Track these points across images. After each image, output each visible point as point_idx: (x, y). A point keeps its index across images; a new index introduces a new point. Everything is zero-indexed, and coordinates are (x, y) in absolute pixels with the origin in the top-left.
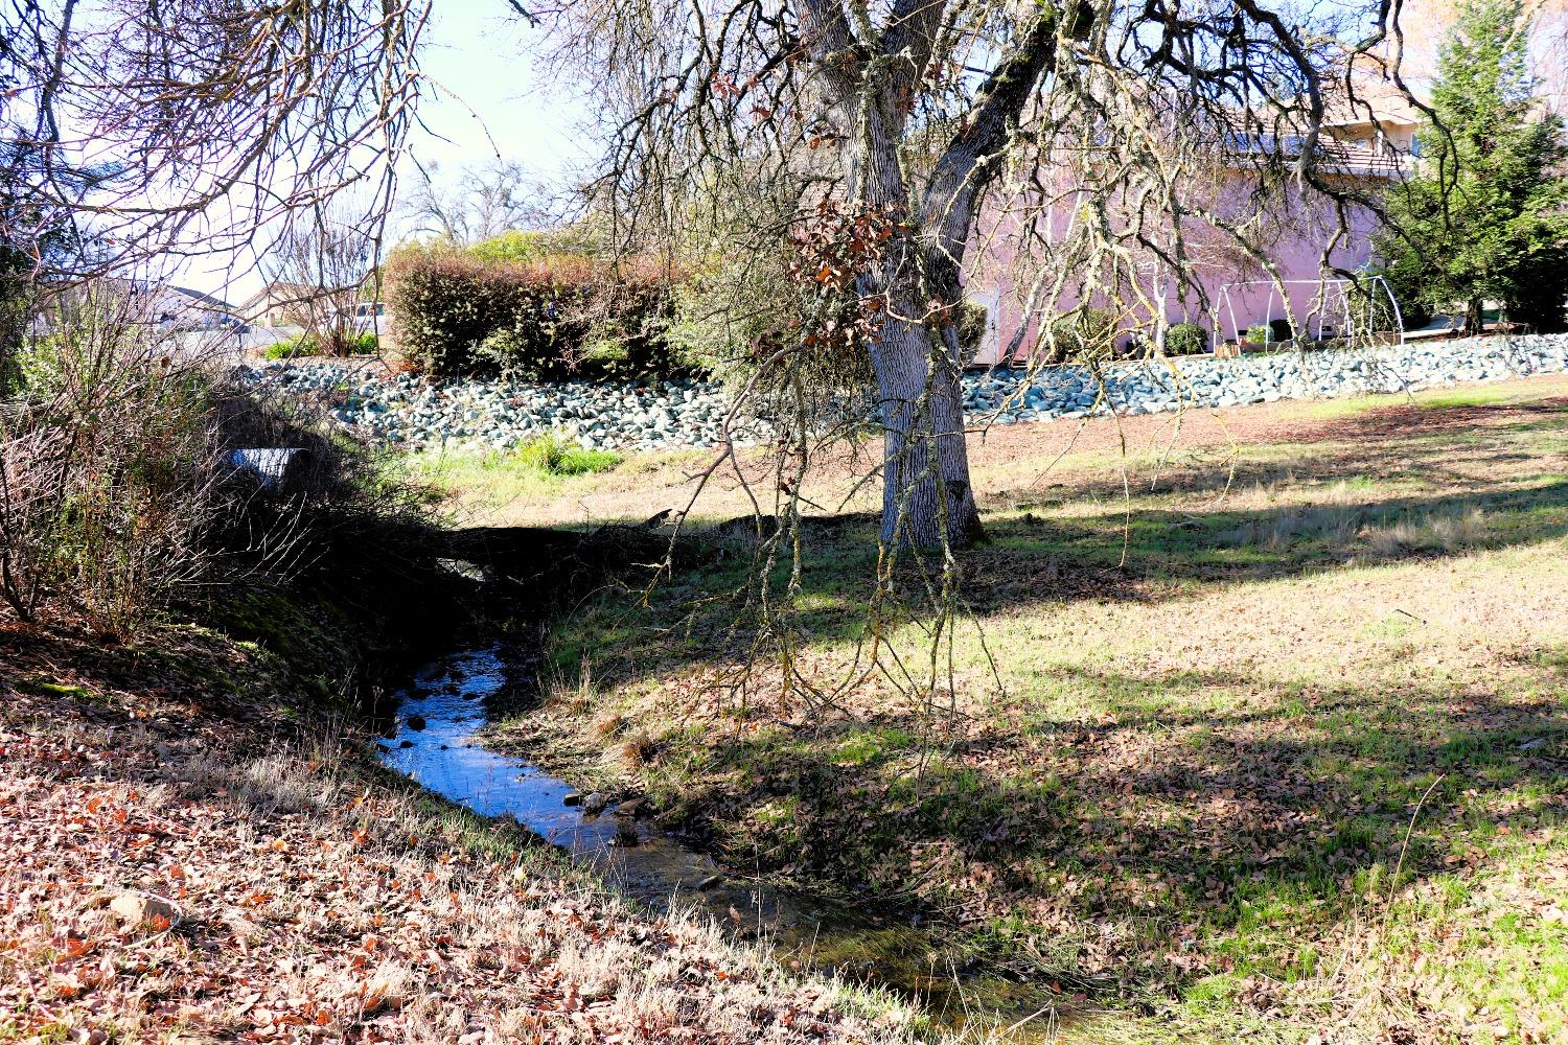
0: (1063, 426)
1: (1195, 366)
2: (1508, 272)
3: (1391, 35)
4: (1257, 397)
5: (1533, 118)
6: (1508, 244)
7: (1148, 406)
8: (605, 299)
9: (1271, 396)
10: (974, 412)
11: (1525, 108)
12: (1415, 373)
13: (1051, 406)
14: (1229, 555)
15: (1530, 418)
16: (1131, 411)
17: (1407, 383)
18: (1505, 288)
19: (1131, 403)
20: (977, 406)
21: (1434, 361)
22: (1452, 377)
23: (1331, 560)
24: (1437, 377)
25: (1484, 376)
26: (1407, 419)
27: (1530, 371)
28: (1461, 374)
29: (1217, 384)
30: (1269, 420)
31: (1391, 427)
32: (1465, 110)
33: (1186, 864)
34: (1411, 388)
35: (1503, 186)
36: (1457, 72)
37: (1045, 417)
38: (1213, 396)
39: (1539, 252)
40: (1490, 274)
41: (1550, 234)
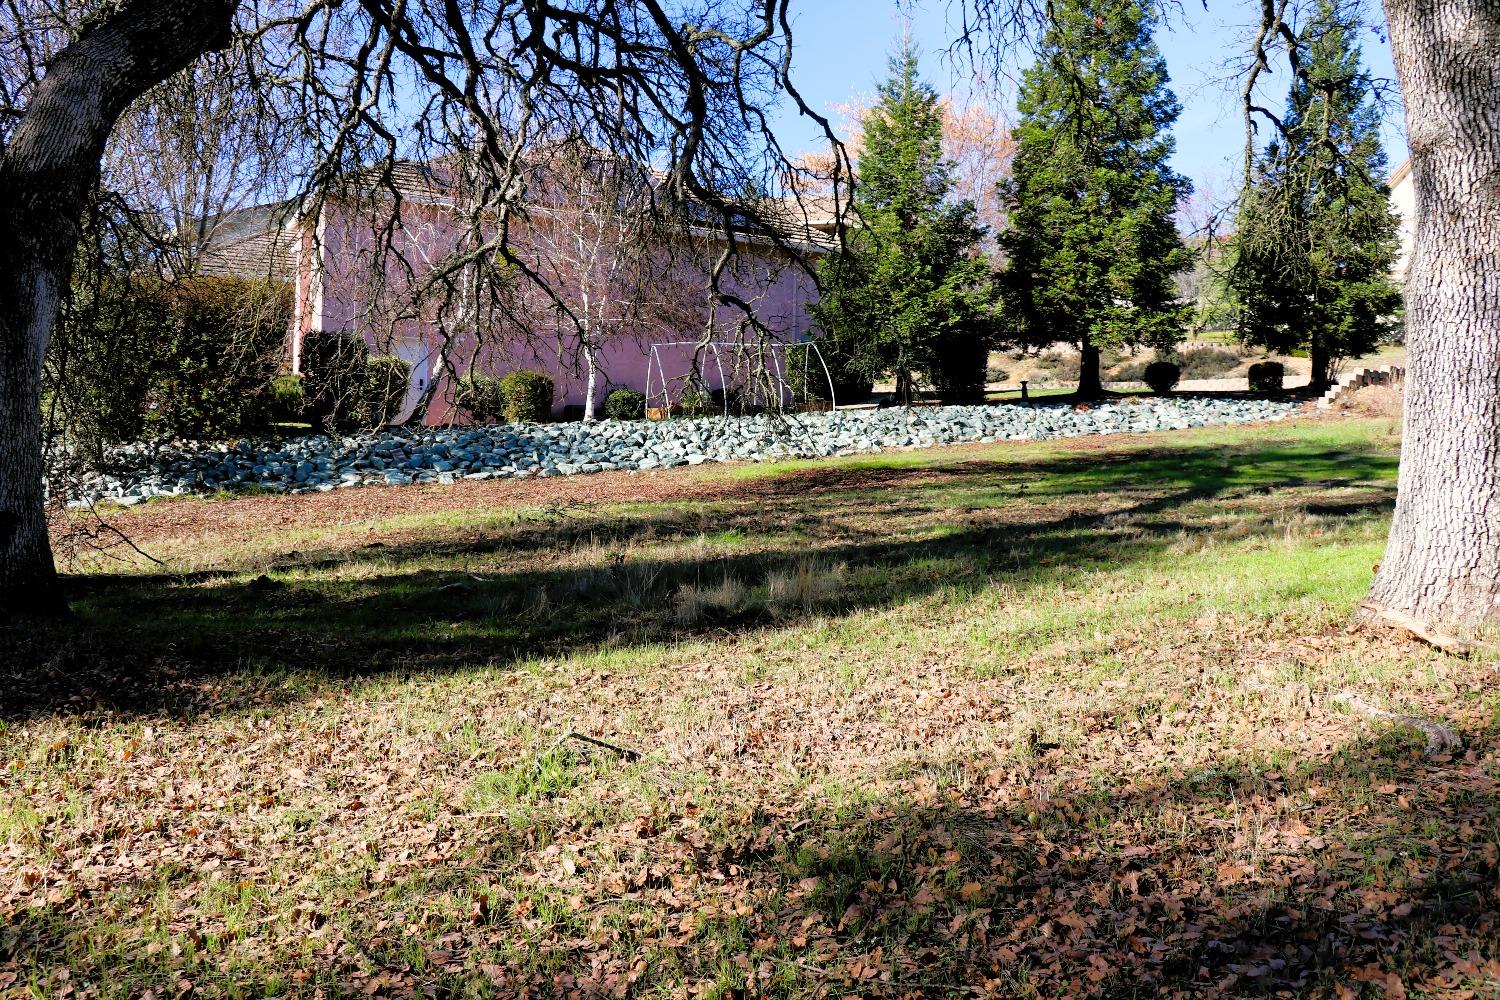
1: (619, 427)
2: (930, 342)
4: (681, 459)
5: (952, 199)
6: (930, 315)
7: (562, 467)
9: (695, 459)
10: (366, 472)
11: (943, 190)
12: (844, 438)
13: (455, 466)
15: (945, 479)
16: (543, 473)
17: (836, 448)
18: (928, 359)
19: (543, 463)
20: (371, 465)
21: (862, 427)
22: (879, 443)
24: (864, 442)
25: (909, 443)
27: (951, 439)
28: (887, 440)
29: (640, 445)
30: (686, 482)
32: (889, 186)
34: (839, 453)
35: (925, 260)
36: (882, 150)
37: (446, 479)
38: (633, 458)
39: (957, 325)
40: (915, 343)
41: (967, 307)
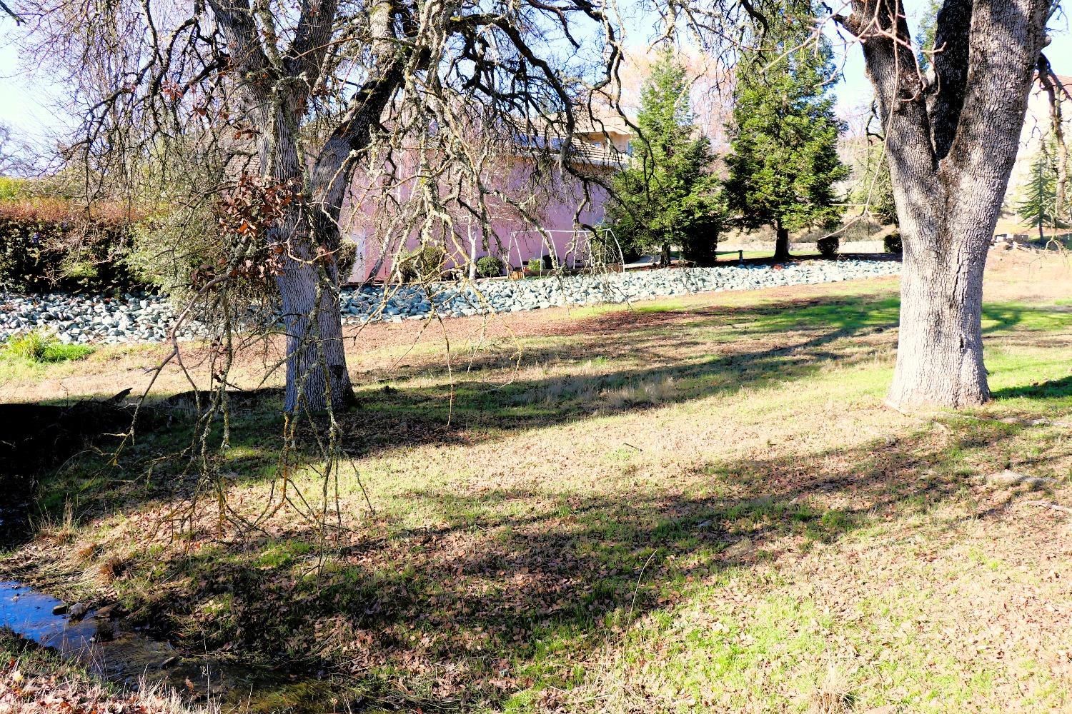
0: (409, 325)
1: (495, 285)
2: (684, 229)
3: (614, 81)
4: (535, 305)
5: (694, 137)
6: (683, 212)
7: (465, 311)
8: (79, 233)
9: (544, 304)
10: (348, 316)
11: (690, 131)
12: (632, 291)
13: (400, 312)
14: (519, 411)
15: (699, 319)
16: (454, 315)
17: (627, 297)
18: (682, 239)
19: (454, 309)
20: (350, 312)
21: (643, 283)
22: (653, 293)
23: (583, 412)
24: (645, 293)
25: (672, 293)
26: (627, 320)
27: (697, 290)
28: (659, 291)
29: (510, 297)
30: (544, 320)
31: (618, 325)
32: (658, 130)
33: (500, 619)
34: (629, 300)
35: (679, 177)
36: (653, 106)
37: (397, 319)
38: (507, 305)
39: (700, 218)
40: (674, 229)
41: (706, 207)
